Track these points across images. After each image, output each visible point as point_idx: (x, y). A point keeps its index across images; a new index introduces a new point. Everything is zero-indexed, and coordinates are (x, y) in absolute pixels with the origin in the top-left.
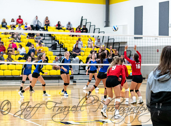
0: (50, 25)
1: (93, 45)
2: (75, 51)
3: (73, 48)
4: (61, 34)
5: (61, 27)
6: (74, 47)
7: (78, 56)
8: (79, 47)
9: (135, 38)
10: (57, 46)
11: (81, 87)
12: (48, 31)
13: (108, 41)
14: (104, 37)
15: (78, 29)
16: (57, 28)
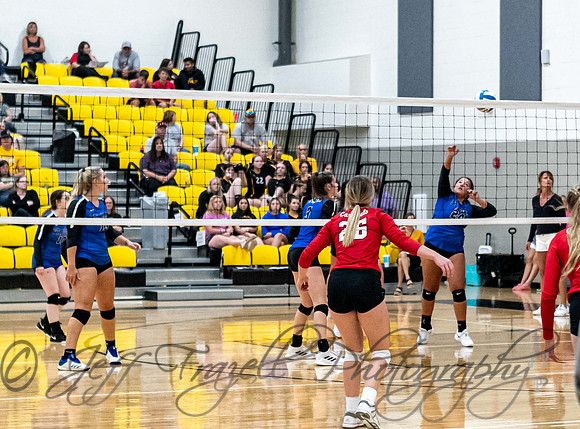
0: (45, 56)
1: (226, 141)
2: (152, 167)
3: (141, 155)
4: (92, 95)
5: (90, 65)
6: (147, 149)
7: (166, 187)
8: (168, 150)
9: (403, 111)
10: (76, 148)
11: (179, 315)
12: (37, 83)
13: (290, 124)
14: (274, 105)
15: (163, 75)
16: (73, 69)
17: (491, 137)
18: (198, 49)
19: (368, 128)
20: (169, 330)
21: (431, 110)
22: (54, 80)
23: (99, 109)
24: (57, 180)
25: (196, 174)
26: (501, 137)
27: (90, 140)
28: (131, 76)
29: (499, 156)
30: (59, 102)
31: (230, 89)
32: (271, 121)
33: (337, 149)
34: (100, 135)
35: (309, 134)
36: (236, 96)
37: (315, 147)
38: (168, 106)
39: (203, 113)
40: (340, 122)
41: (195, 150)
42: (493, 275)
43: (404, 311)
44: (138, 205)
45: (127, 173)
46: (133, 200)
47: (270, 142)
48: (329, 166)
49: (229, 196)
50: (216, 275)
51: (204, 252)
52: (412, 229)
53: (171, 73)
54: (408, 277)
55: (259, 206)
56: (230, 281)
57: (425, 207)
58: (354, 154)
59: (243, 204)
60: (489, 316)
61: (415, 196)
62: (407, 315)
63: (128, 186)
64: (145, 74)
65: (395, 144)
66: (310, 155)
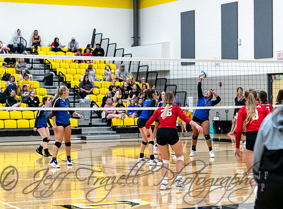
0: (41, 43)
1: (113, 77)
2: (84, 87)
4: (60, 59)
5: (59, 47)
6: (82, 80)
9: (183, 64)
10: (54, 80)
11: (95, 146)
12: (38, 54)
13: (138, 70)
14: (132, 62)
15: (88, 51)
16: (52, 49)
17: (218, 74)
18: (101, 40)
19: (169, 71)
20: (91, 152)
21: (194, 63)
22: (44, 53)
23: (63, 64)
24: (46, 92)
25: (101, 90)
26: (222, 74)
27: (59, 77)
28: (75, 51)
29: (221, 81)
30: (46, 62)
31: (114, 56)
32: (131, 68)
33: (157, 79)
34: (63, 75)
35: (146, 73)
36: (117, 59)
37: (148, 79)
38: (90, 63)
39: (104, 66)
40: (158, 69)
41: (101, 80)
42: (219, 128)
43: (184, 143)
44: (78, 102)
45: (74, 89)
46: (76, 100)
47: (130, 77)
48: (154, 86)
49: (114, 98)
50: (109, 129)
51: (105, 120)
52: (187, 111)
53: (91, 50)
54: (186, 130)
55: (126, 102)
56: (115, 132)
57: (192, 102)
58: (164, 81)
59: (120, 101)
60: (218, 145)
61: (188, 98)
62: (185, 145)
63: (74, 95)
64: (80, 50)
65: (180, 77)
66: (146, 82)
